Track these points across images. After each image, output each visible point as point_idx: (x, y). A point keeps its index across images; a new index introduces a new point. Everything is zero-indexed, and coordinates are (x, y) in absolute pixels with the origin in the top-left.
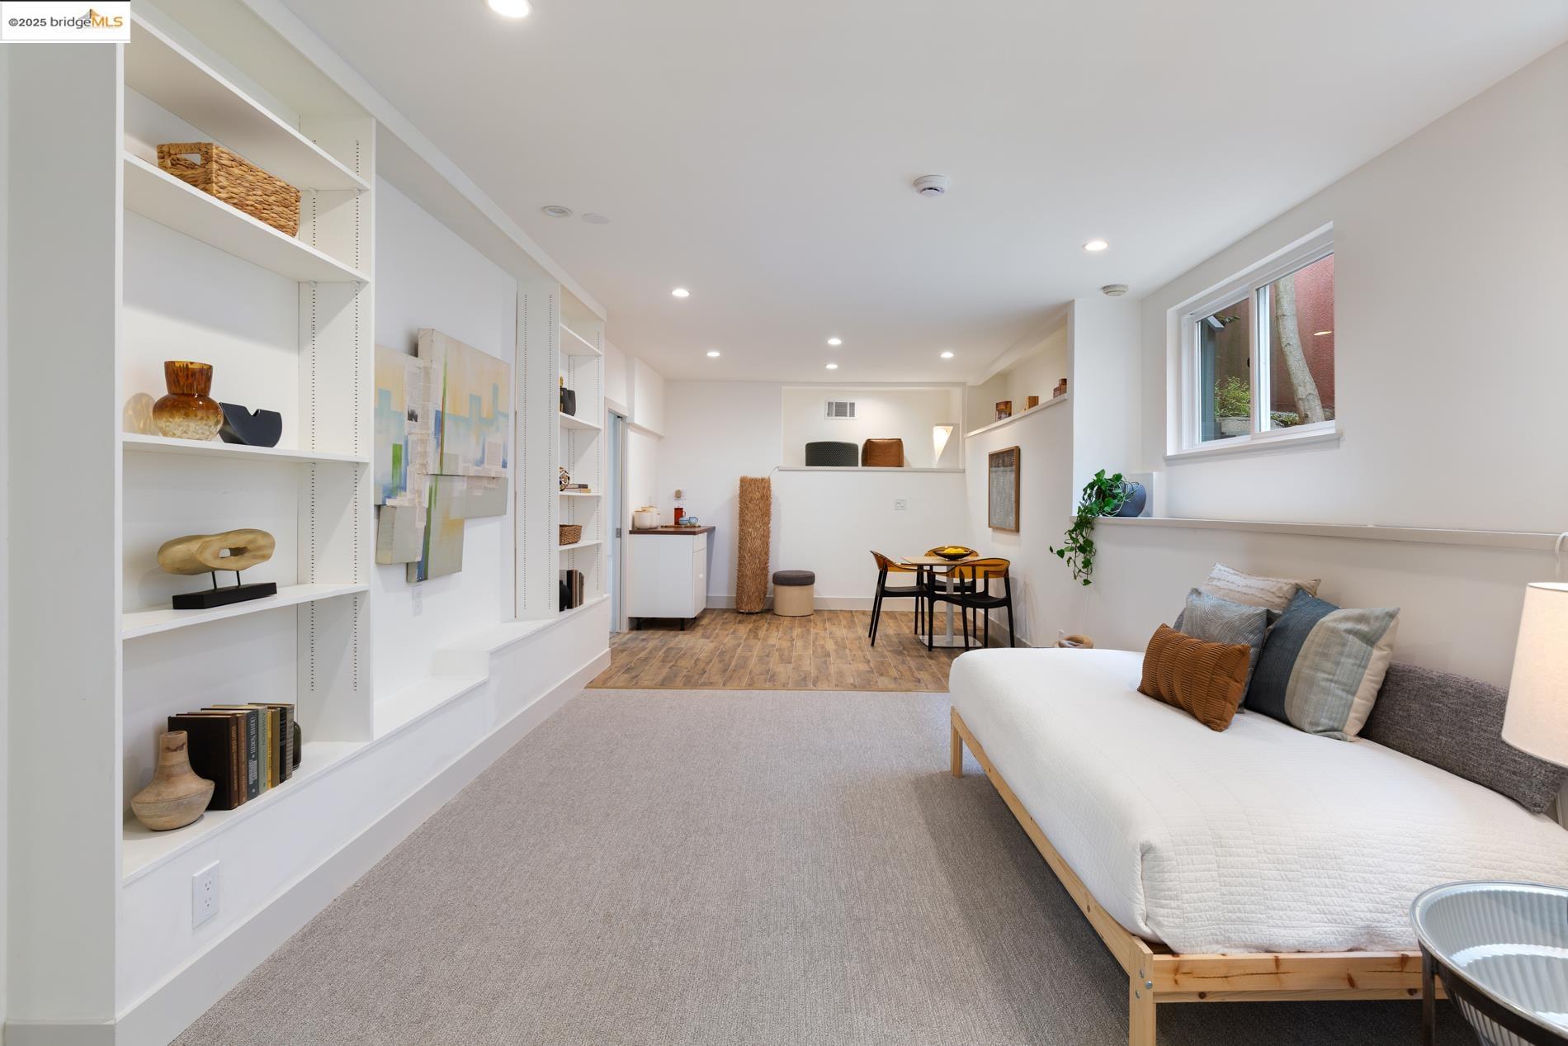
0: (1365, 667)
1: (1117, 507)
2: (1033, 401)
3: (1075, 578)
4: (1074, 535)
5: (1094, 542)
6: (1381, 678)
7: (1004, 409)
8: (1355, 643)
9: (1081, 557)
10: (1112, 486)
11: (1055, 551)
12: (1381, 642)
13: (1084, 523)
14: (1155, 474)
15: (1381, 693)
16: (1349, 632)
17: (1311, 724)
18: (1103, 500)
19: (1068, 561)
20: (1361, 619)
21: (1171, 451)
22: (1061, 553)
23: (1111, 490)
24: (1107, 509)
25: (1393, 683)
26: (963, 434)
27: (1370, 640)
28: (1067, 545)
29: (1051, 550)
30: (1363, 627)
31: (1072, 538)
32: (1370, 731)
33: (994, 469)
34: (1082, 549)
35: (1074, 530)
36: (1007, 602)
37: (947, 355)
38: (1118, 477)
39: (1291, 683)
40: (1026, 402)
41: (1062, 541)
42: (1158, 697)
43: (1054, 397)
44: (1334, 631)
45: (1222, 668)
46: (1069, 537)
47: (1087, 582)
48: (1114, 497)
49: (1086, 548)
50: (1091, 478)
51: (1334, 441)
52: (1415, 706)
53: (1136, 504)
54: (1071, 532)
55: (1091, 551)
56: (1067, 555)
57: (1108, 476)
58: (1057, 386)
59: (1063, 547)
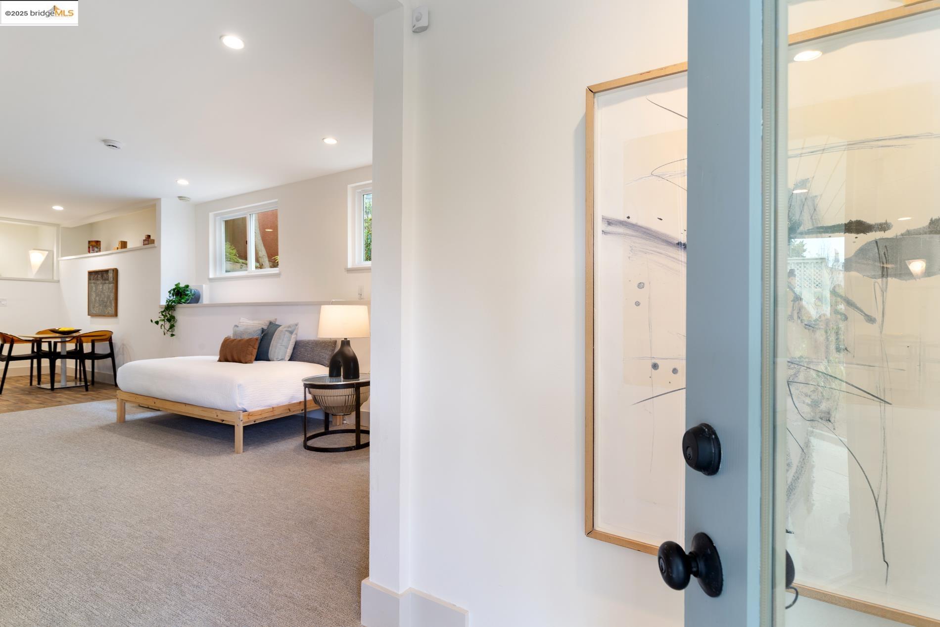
0: (290, 340)
1: (188, 300)
2: (124, 245)
3: (165, 334)
4: (164, 314)
5: (175, 316)
6: (294, 344)
7: (94, 246)
8: (287, 334)
9: (168, 325)
10: (184, 290)
11: (154, 322)
12: (294, 333)
13: (169, 307)
14: (204, 286)
15: (294, 348)
16: (286, 331)
17: (277, 359)
18: (180, 297)
19: (161, 326)
20: (289, 327)
21: (211, 276)
22: (157, 323)
23: (184, 292)
24: (183, 301)
25: (297, 345)
26: (58, 257)
27: (291, 333)
28: (160, 319)
29: (152, 321)
30: (290, 329)
31: (163, 315)
32: (292, 359)
33: (92, 281)
34: (169, 320)
35: (164, 311)
36: (111, 355)
37: (58, 208)
38: (187, 286)
39: (270, 348)
40: (117, 245)
41: (157, 316)
42: (227, 360)
43: (144, 245)
44: (282, 331)
45: (250, 345)
46: (161, 314)
47: (172, 335)
48: (187, 295)
49: (171, 319)
50: (174, 287)
51: (277, 275)
52: (302, 349)
53: (196, 299)
54: (162, 312)
55: (174, 321)
56: (161, 323)
57: (182, 285)
58: (144, 239)
59: (158, 319)
